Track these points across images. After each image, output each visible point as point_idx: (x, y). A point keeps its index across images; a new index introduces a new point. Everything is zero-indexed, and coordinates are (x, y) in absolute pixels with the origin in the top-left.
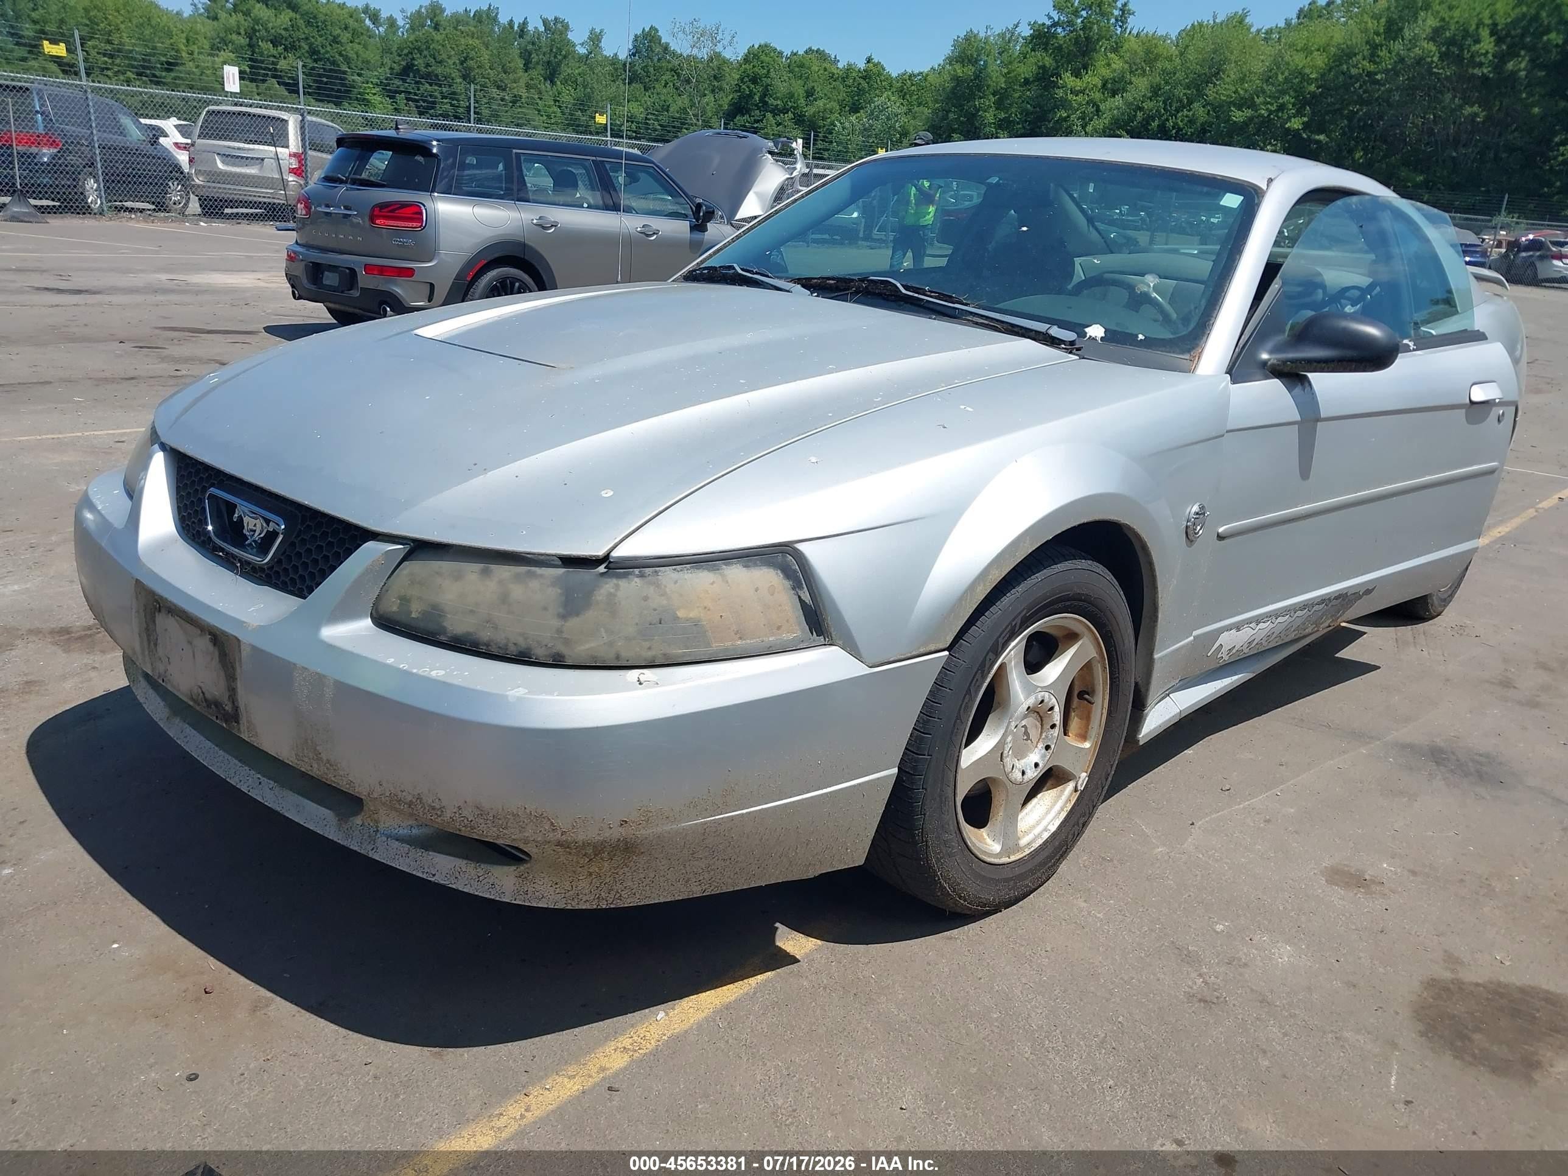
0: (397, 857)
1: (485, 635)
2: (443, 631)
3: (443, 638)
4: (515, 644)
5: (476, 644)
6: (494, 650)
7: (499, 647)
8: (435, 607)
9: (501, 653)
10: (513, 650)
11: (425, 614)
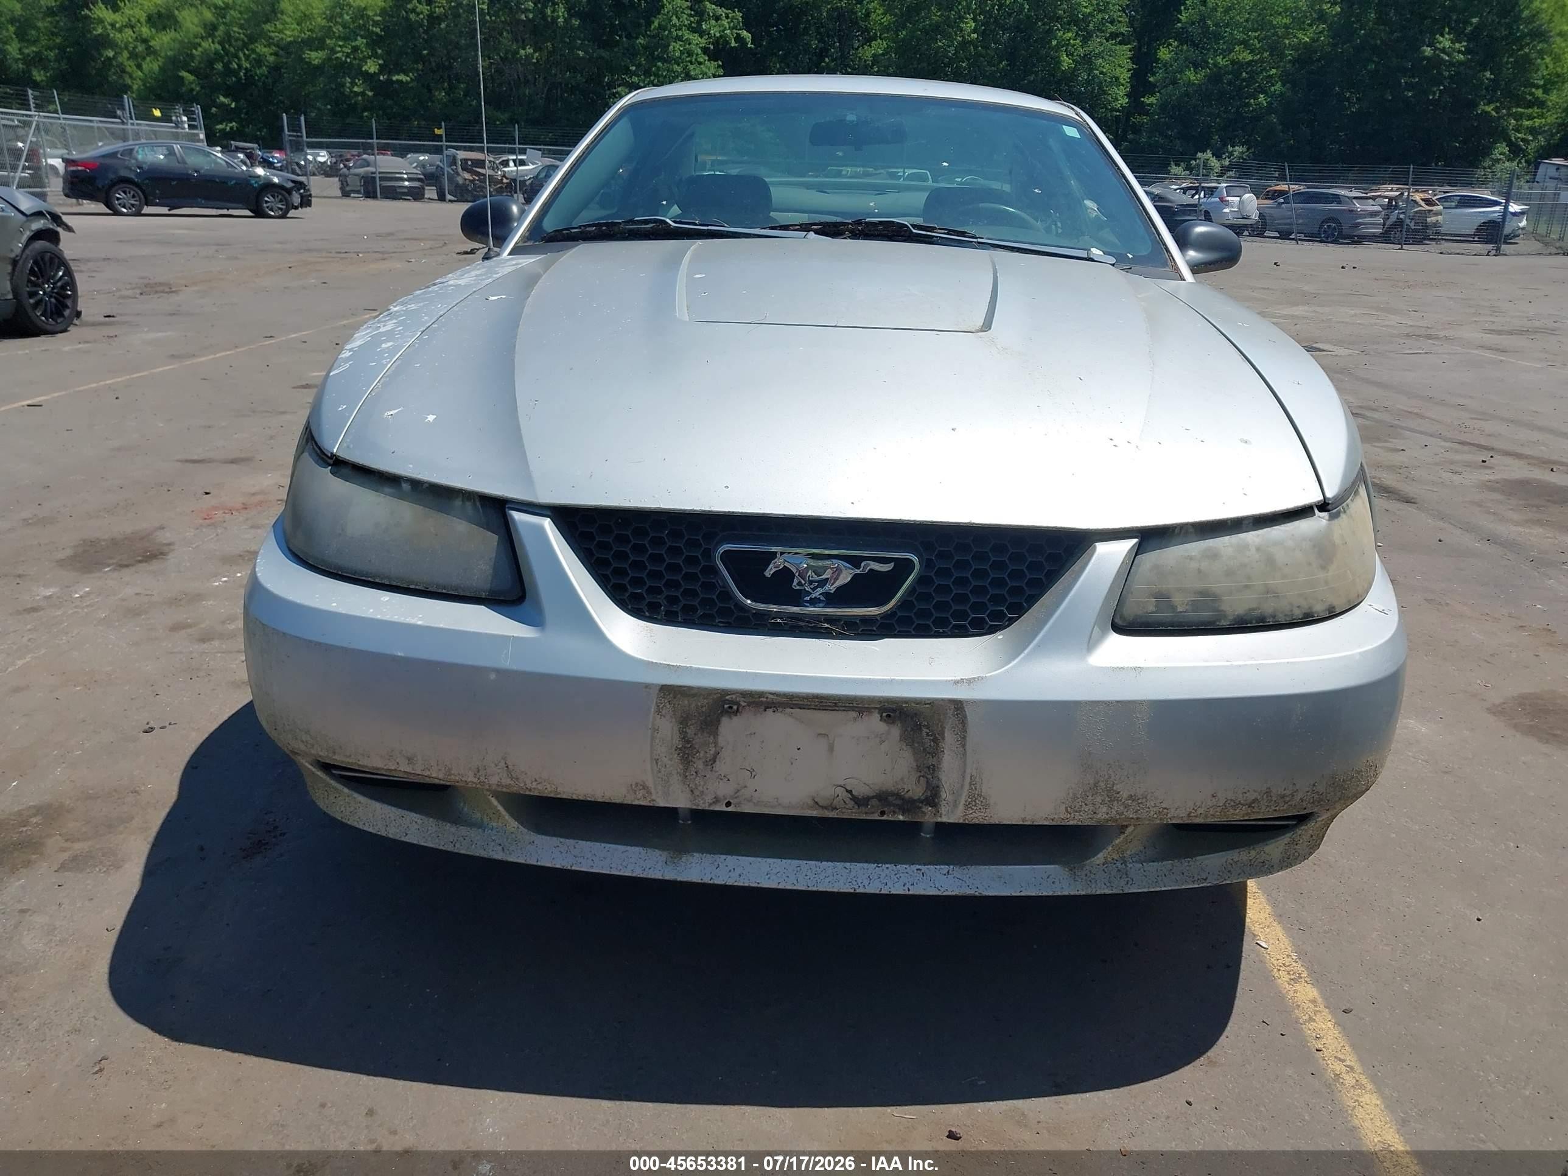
0: (1160, 878)
1: (1268, 607)
2: (1223, 615)
3: (1224, 623)
4: (1298, 607)
5: (1262, 619)
6: (1282, 620)
7: (1286, 615)
8: (1204, 593)
9: (1289, 620)
10: (1298, 613)
11: (1195, 605)
